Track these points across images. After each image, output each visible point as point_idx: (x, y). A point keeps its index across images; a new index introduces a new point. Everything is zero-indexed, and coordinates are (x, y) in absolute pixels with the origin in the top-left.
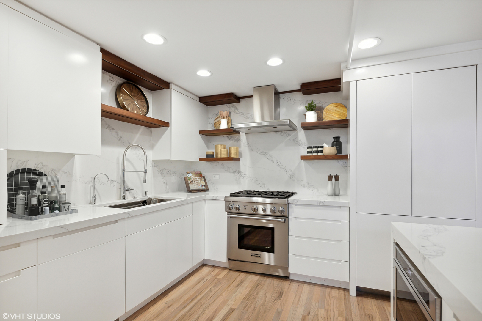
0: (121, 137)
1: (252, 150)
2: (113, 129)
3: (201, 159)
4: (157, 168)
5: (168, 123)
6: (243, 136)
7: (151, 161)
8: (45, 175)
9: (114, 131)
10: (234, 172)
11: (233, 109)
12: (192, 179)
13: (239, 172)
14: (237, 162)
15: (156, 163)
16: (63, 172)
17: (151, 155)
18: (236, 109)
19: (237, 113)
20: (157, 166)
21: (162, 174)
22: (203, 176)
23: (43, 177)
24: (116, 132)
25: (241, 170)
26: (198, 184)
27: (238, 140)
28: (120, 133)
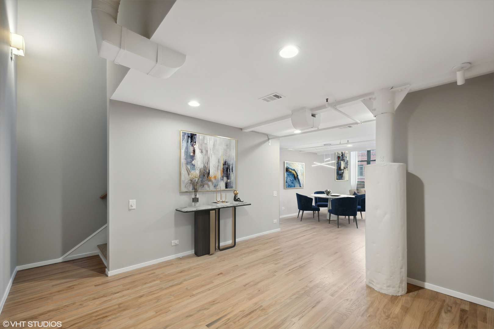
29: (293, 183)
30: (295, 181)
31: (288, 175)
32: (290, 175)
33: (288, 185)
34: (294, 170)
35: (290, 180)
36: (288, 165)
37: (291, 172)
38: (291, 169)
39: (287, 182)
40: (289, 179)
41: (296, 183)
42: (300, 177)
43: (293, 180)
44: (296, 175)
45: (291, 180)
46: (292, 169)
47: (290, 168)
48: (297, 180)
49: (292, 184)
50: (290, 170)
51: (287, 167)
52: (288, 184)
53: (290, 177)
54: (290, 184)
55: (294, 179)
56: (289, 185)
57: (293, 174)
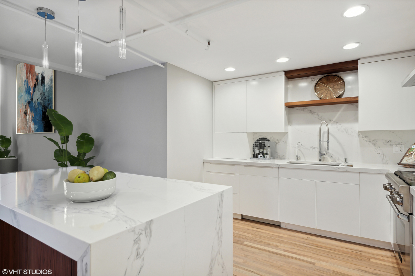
0: (321, 117)
2: (315, 113)
4: (366, 139)
5: (357, 97)
7: (357, 132)
8: (270, 141)
9: (315, 114)
15: (364, 134)
16: (282, 141)
17: (357, 127)
20: (366, 137)
21: (374, 144)
23: (269, 142)
24: (317, 114)
28: (321, 114)
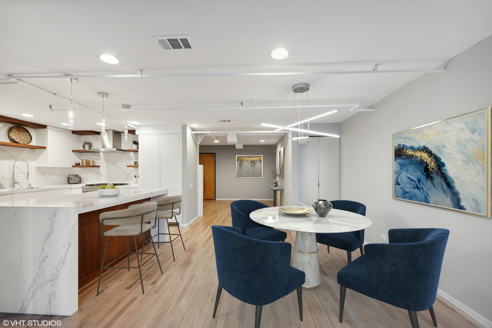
0: (12, 155)
1: (107, 162)
2: (6, 151)
3: (73, 166)
4: (39, 172)
5: (46, 147)
6: (102, 154)
7: (35, 167)
10: (97, 173)
11: (96, 138)
12: (72, 178)
13: (99, 173)
14: (98, 168)
15: (39, 169)
17: (35, 164)
18: (98, 138)
19: (98, 141)
20: (39, 170)
21: (43, 175)
22: (79, 176)
24: (8, 153)
25: (101, 172)
26: (75, 181)
27: (99, 156)
28: (11, 153)
29: (418, 188)
30: (429, 183)
31: (402, 165)
32: (410, 164)
33: (401, 191)
34: (425, 149)
35: (409, 178)
36: (402, 140)
37: (412, 156)
38: (412, 148)
39: (399, 185)
40: (404, 176)
41: (433, 190)
42: (451, 170)
43: (419, 181)
44: (432, 164)
45: (413, 180)
46: (416, 146)
47: (408, 145)
48: (438, 180)
49: (416, 191)
50: (410, 152)
51: (399, 145)
52: (402, 188)
53: (407, 171)
54: (408, 190)
55: (423, 178)
56: (405, 193)
57: (422, 162)
